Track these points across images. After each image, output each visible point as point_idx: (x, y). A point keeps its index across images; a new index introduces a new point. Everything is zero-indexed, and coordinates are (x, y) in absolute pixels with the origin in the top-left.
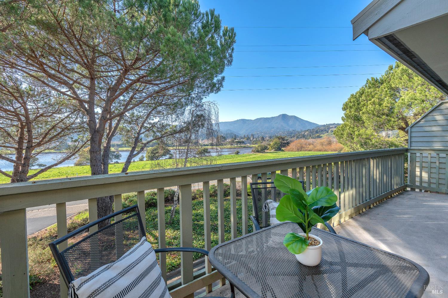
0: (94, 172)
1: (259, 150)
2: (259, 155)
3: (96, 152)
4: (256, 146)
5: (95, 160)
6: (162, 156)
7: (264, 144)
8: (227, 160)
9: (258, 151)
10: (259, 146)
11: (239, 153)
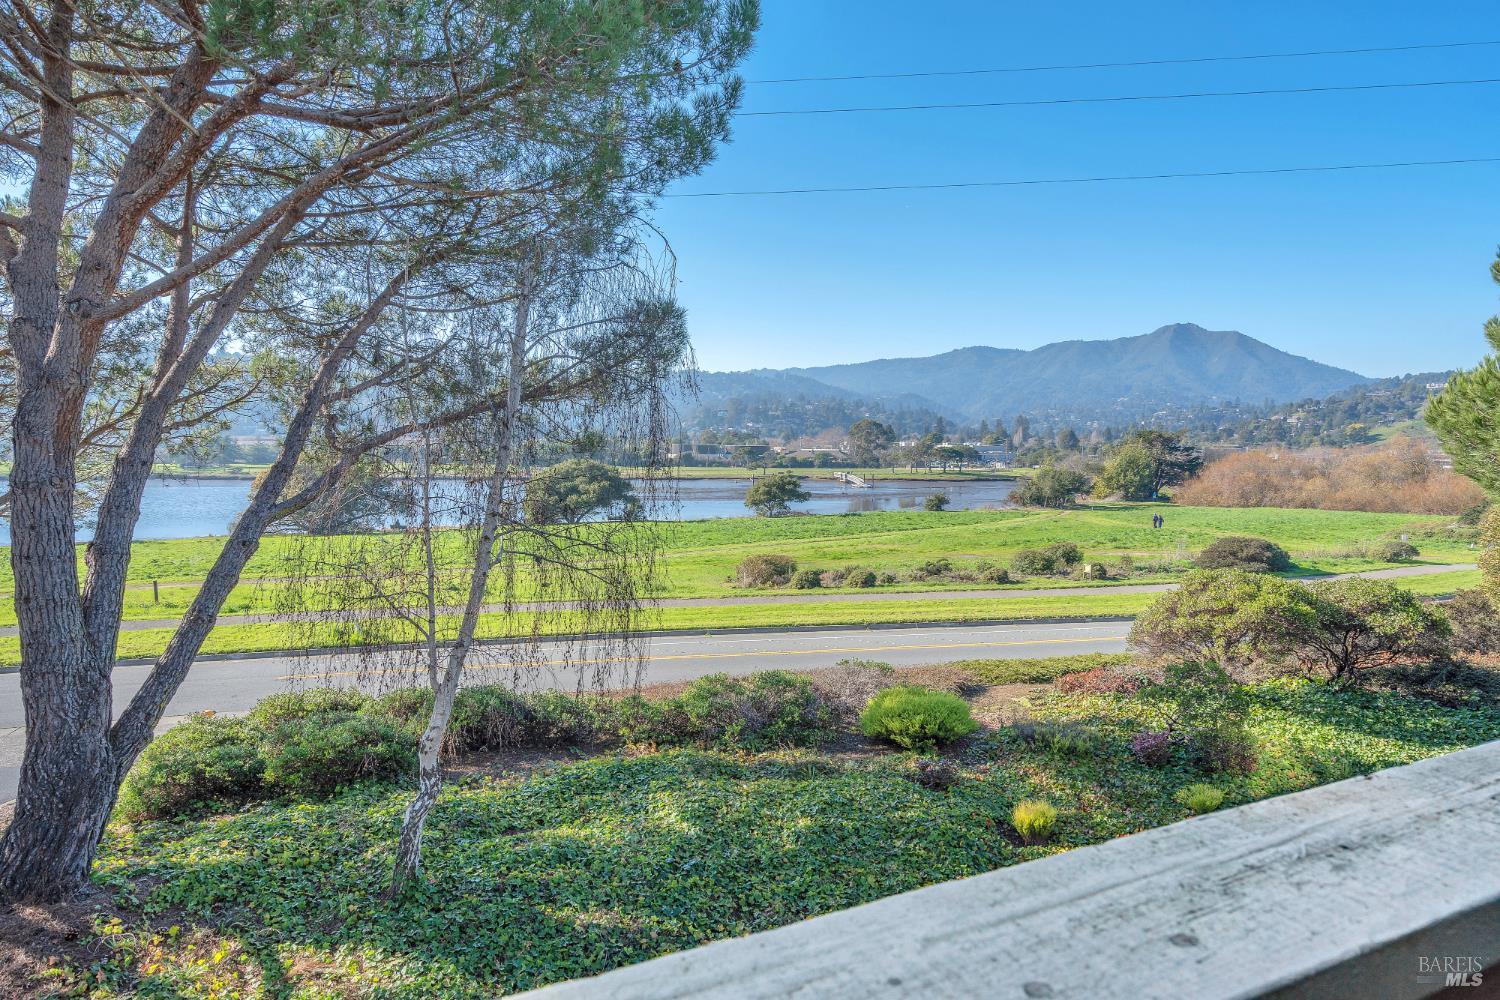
0: (25, 593)
1: (1047, 491)
2: (1044, 515)
3: (40, 486)
4: (1033, 473)
5: (32, 528)
6: (589, 506)
7: (1071, 464)
8: (885, 537)
9: (1039, 500)
10: (1044, 475)
11: (944, 507)
